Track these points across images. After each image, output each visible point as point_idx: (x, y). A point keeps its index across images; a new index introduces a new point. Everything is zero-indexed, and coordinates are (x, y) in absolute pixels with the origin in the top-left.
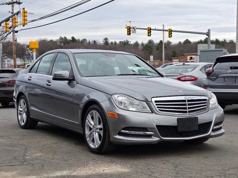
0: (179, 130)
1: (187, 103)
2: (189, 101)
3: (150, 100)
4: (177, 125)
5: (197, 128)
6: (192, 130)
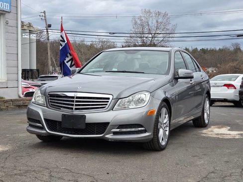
1: (75, 100)
3: (47, 95)
5: (84, 127)
6: (76, 128)
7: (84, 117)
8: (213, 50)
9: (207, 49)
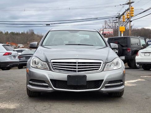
0: (68, 84)
1: (77, 64)
2: (78, 63)
3: (49, 61)
4: (67, 80)
5: (85, 84)
6: (79, 85)
7: (85, 77)
8: (18, 33)
9: (14, 32)
